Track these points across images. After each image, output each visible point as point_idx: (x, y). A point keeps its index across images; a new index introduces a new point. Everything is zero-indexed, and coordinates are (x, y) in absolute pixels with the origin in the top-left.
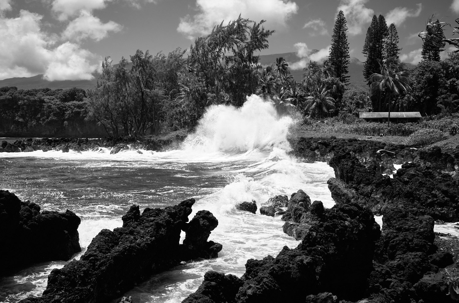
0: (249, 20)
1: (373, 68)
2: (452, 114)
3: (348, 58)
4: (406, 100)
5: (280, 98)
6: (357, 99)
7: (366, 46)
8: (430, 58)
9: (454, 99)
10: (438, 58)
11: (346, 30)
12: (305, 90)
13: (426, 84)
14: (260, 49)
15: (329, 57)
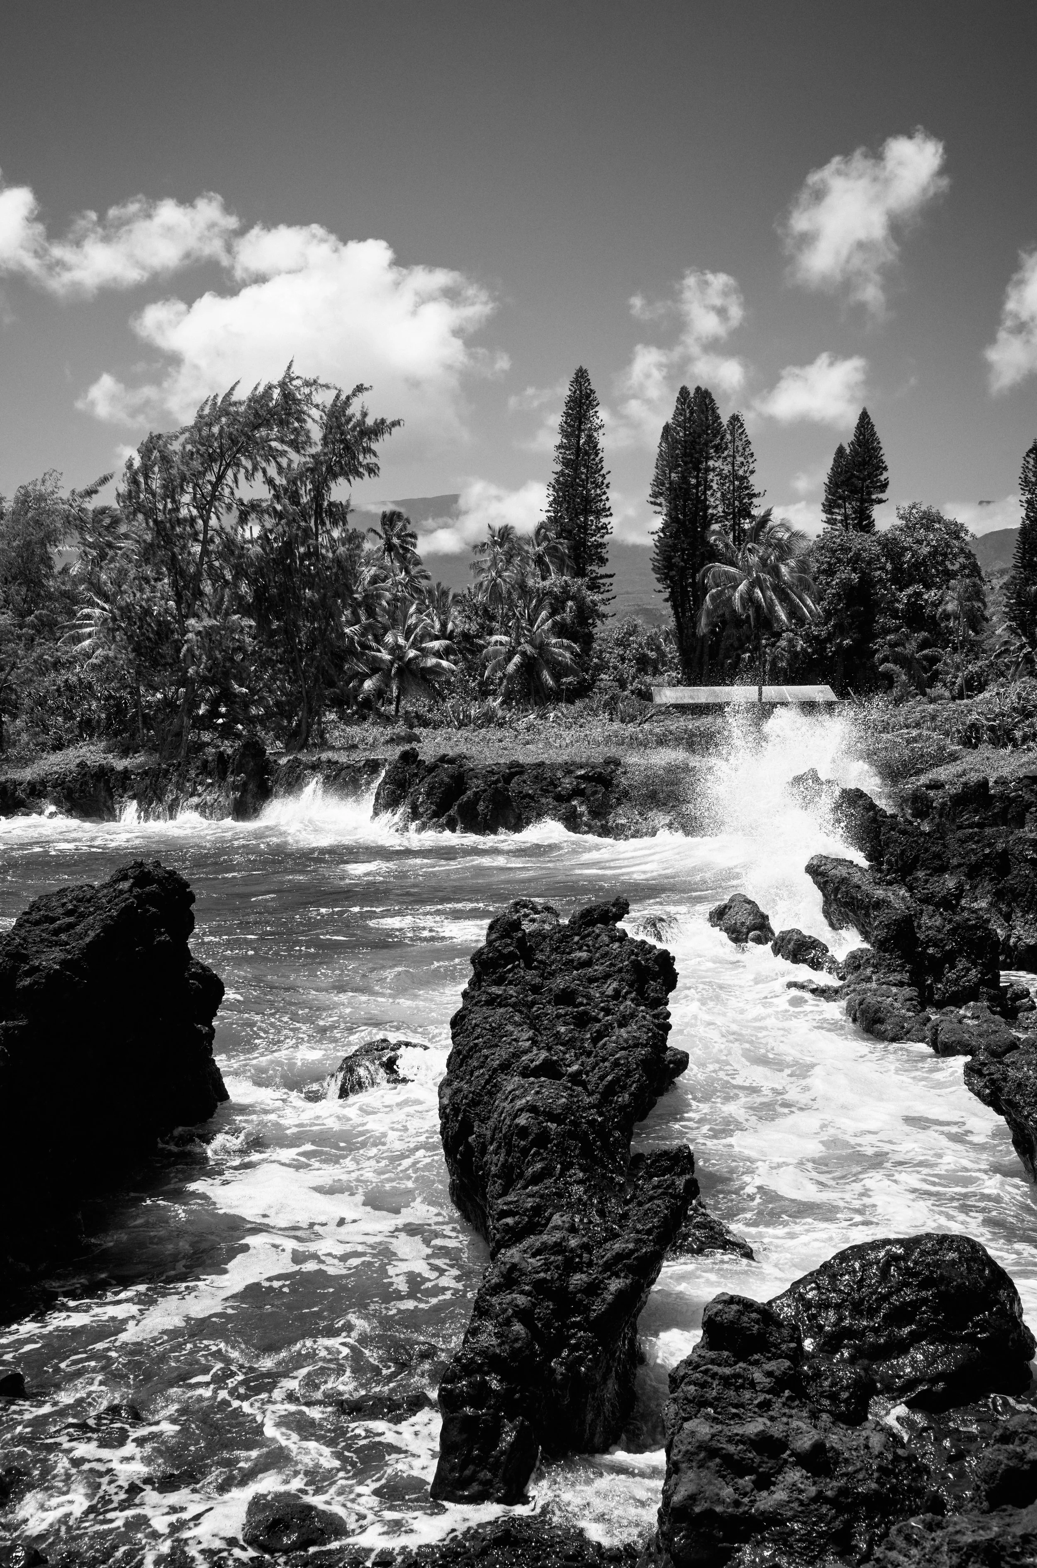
0: (321, 381)
1: (683, 550)
2: (928, 690)
3: (607, 516)
4: (783, 649)
5: (407, 639)
6: (640, 645)
7: (658, 482)
8: (847, 524)
9: (922, 647)
10: (868, 525)
11: (596, 430)
12: (476, 614)
13: (840, 600)
14: (351, 478)
15: (548, 511)
